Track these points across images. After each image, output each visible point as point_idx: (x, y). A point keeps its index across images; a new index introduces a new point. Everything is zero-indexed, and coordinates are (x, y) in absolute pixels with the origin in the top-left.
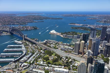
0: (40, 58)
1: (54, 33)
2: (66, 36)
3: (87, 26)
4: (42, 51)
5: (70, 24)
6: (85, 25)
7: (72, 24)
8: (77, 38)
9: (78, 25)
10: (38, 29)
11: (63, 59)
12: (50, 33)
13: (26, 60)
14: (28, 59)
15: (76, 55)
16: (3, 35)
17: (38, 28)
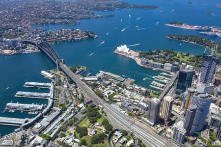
0: (73, 125)
1: (125, 51)
2: (147, 63)
3: (209, 30)
4: (81, 105)
5: (170, 24)
6: (203, 28)
7: (174, 26)
8: (172, 71)
9: (188, 27)
10: (96, 38)
11: (116, 136)
12: (115, 52)
13: (45, 126)
14: (49, 124)
15: (150, 125)
16: (27, 51)
17: (96, 36)
